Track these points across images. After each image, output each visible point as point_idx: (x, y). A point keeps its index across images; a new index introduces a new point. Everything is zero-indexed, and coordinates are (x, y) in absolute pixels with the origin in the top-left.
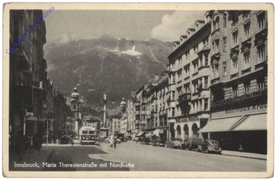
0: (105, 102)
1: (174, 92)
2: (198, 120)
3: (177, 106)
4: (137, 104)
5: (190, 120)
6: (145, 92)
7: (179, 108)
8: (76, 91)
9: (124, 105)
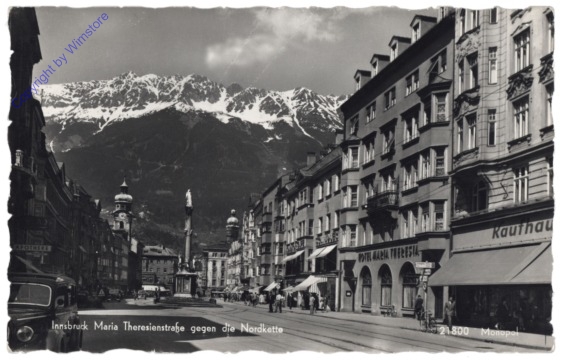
0: (189, 211)
1: (354, 188)
2: (417, 254)
3: (363, 221)
4: (265, 219)
5: (396, 254)
6: (282, 191)
7: (368, 225)
8: (125, 190)
9: (234, 223)
